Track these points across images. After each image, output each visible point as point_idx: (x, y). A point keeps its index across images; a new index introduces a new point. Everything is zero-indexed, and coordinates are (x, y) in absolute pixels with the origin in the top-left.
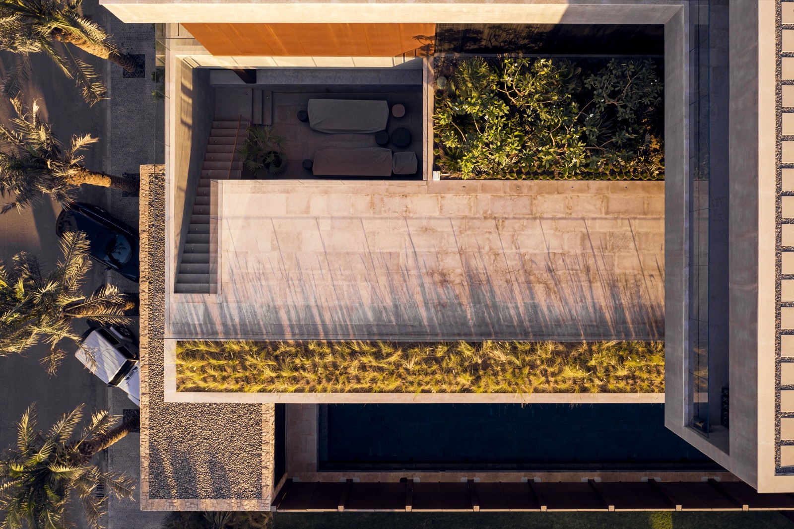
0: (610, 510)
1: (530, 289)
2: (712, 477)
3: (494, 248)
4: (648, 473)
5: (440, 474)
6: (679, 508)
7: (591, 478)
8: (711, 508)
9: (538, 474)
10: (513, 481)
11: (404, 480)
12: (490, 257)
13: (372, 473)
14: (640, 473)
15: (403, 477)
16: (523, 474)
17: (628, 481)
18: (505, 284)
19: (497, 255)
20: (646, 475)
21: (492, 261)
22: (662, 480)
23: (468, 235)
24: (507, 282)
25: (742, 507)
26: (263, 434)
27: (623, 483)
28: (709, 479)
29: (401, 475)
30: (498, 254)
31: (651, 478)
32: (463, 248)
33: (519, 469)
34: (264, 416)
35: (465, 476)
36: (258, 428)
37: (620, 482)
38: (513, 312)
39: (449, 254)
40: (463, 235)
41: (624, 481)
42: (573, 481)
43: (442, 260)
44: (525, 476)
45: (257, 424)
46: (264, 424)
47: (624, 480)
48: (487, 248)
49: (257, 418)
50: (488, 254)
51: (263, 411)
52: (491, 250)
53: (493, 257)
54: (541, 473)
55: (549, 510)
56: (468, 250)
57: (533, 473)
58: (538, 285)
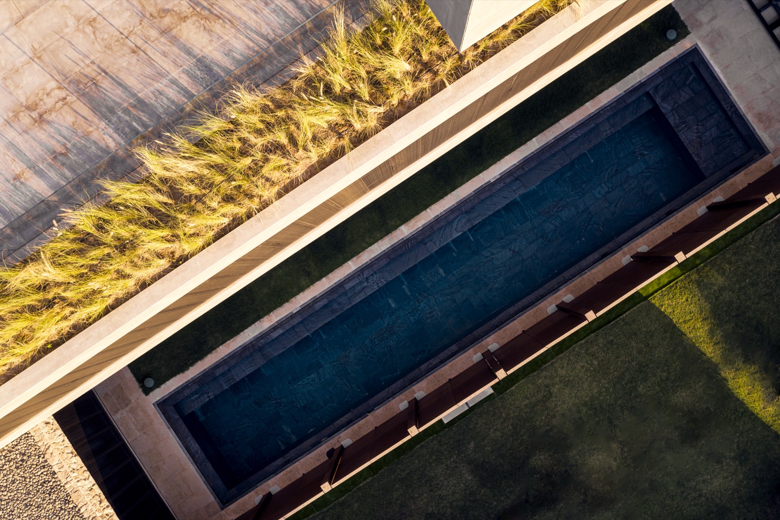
0: (590, 320)
1: (174, 40)
2: (709, 203)
3: (82, 14)
4: (625, 249)
5: (370, 417)
6: (680, 257)
7: (558, 302)
8: (725, 229)
9: (490, 339)
10: (465, 367)
11: (330, 453)
12: (84, 32)
13: (288, 469)
14: (616, 256)
15: (328, 450)
16: (471, 351)
17: (607, 275)
18: (134, 59)
19: (92, 22)
20: (625, 254)
21: (92, 36)
22: (649, 246)
23: (31, 22)
24: (134, 52)
25: (765, 201)
26: (82, 511)
27: (603, 281)
28: (708, 207)
29: (324, 448)
30: (94, 20)
31: (633, 253)
32: (36, 46)
33: (462, 349)
34: (67, 486)
35: (402, 401)
36: (71, 506)
37: (598, 283)
38: (172, 93)
39: (21, 70)
40: (23, 27)
41: (603, 279)
42: (539, 319)
43: (17, 87)
44: (476, 353)
45: (67, 502)
46: (74, 497)
47: (601, 278)
48: (71, 22)
49: (62, 495)
50: (78, 30)
51: (64, 481)
52: (79, 21)
53: (88, 30)
54: (493, 336)
55: (509, 372)
56: (45, 45)
57: (484, 342)
58: (184, 24)
